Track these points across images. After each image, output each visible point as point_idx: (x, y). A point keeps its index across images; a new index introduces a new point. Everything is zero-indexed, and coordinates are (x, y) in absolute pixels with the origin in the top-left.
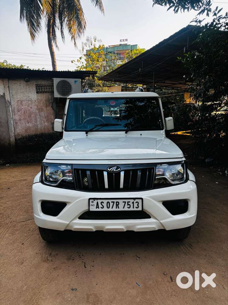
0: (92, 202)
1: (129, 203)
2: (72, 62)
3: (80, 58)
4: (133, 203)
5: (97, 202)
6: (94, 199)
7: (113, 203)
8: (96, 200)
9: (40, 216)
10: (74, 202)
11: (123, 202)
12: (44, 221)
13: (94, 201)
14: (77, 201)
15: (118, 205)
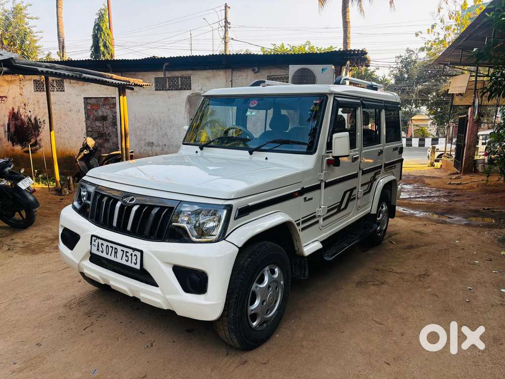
0: (95, 241)
1: (127, 254)
2: (417, 35)
3: (433, 27)
4: (131, 255)
5: (98, 243)
6: (97, 237)
7: (111, 249)
8: (99, 240)
11: (122, 250)
15: (117, 253)
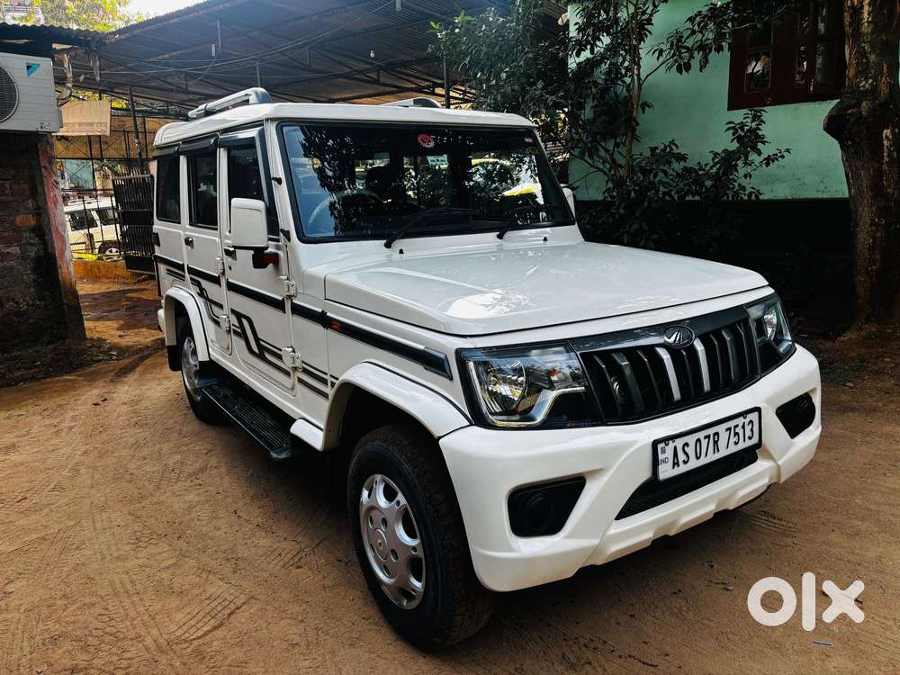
0: (663, 450)
1: (736, 430)
4: (744, 426)
5: (675, 447)
6: (666, 440)
7: (707, 440)
8: (671, 442)
9: (512, 550)
10: (615, 467)
11: (727, 429)
12: (531, 561)
13: (667, 445)
14: (623, 458)
15: (717, 442)
